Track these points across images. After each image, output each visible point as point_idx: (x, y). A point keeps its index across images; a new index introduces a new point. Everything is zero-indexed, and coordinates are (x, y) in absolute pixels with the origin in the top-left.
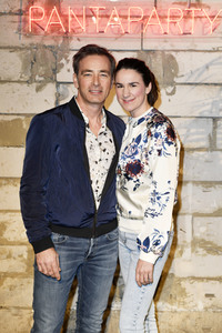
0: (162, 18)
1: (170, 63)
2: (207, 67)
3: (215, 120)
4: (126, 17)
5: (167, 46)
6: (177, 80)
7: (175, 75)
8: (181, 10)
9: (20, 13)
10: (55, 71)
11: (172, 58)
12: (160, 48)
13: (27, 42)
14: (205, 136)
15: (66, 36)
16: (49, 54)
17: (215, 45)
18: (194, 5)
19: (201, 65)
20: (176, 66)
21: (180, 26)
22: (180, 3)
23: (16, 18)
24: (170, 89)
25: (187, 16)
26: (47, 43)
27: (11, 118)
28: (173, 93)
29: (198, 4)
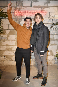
9: (14, 12)
10: (20, 22)
13: (15, 17)
15: (21, 16)
16: (19, 19)
17: (46, 17)
22: (40, 10)
23: (13, 13)
26: (18, 17)
27: (13, 30)
29: (43, 10)
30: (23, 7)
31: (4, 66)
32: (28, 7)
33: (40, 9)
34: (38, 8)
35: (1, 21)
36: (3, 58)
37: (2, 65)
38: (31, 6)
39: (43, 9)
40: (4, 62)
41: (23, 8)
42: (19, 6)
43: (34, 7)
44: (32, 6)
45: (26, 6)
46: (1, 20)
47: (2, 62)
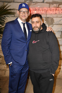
0: (51, 10)
1: (52, 20)
2: (60, 21)
3: (61, 32)
4: (43, 10)
5: (52, 16)
6: (54, 23)
7: (53, 22)
8: (55, 9)
11: (53, 19)
12: (50, 17)
14: (60, 35)
18: (57, 7)
19: (59, 20)
20: (53, 20)
21: (54, 12)
22: (55, 7)
24: (52, 25)
25: (56, 10)
28: (53, 26)
29: (58, 7)
30: (34, 2)
31: (6, 77)
32: (39, 2)
33: (55, 5)
34: (52, 5)
35: (5, 20)
36: (5, 67)
37: (3, 76)
38: (43, 2)
39: (59, 5)
40: (5, 71)
41: (33, 4)
42: (27, 2)
43: (47, 3)
44: (45, 2)
45: (37, 2)
46: (5, 18)
47: (4, 71)
